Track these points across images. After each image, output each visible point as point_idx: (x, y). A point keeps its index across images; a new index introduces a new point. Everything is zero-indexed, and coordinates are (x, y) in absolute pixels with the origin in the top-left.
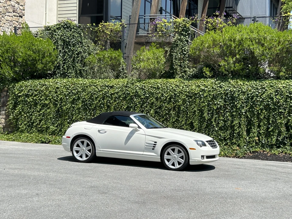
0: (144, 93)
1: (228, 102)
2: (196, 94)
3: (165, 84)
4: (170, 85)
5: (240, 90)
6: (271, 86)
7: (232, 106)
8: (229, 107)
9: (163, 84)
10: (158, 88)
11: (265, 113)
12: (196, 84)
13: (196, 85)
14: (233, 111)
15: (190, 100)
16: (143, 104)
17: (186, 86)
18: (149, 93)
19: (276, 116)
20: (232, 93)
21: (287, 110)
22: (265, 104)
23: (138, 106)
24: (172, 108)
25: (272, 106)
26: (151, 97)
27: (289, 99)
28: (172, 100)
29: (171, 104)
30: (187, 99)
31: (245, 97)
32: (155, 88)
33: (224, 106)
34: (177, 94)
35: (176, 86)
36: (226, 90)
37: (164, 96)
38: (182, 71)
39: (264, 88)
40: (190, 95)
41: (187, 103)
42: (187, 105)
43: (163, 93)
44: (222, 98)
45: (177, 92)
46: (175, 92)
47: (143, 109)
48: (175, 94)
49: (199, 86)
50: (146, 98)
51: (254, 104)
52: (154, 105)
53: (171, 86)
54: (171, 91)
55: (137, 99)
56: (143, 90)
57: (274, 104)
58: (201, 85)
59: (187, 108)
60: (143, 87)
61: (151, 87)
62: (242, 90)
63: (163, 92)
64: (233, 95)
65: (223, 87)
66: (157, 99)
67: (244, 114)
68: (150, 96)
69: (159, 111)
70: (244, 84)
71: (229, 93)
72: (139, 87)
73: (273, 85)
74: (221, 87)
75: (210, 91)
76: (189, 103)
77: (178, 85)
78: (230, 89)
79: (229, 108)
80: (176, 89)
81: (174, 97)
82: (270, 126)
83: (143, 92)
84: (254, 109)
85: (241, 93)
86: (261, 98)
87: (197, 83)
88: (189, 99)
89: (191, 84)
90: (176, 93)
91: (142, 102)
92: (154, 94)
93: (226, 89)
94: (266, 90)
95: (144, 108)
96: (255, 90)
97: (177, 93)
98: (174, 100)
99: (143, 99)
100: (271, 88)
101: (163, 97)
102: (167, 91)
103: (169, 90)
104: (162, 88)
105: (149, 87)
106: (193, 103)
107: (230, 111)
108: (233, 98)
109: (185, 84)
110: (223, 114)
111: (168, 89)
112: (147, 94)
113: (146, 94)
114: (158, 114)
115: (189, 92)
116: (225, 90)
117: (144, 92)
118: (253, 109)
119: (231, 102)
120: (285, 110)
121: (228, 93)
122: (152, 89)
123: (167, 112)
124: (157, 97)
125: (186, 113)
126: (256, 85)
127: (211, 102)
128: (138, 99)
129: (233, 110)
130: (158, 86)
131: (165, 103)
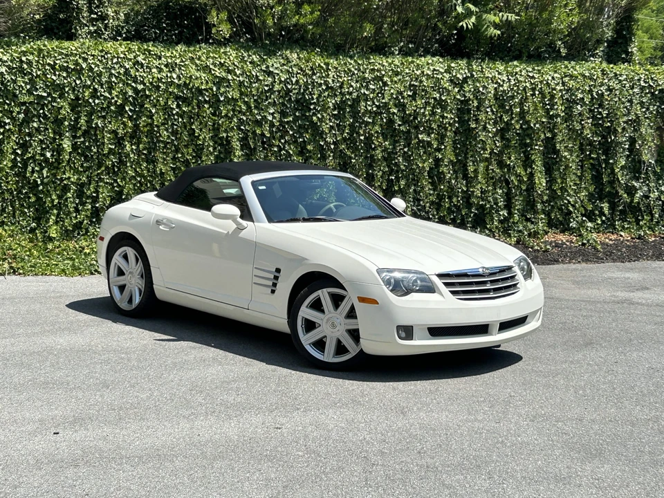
0: (28, 87)
1: (291, 115)
2: (200, 92)
3: (99, 58)
4: (116, 63)
5: (322, 82)
6: (397, 74)
7: (300, 126)
8: (292, 129)
9: (93, 59)
10: (79, 71)
11: (382, 144)
12: (198, 62)
13: (197, 66)
14: (304, 141)
15: (184, 109)
16: (27, 121)
17: (166, 66)
18: (47, 86)
19: (408, 150)
20: (302, 90)
21: (433, 136)
22: (385, 120)
23: (10, 129)
24: (125, 134)
25: (399, 125)
26: (52, 97)
27: (438, 109)
28: (127, 108)
29: (123, 123)
30: (174, 106)
31: (333, 101)
32: (66, 69)
33: (278, 128)
34: (144, 90)
35: (134, 65)
36: (286, 82)
37: (102, 95)
38: (92, 16)
39: (380, 78)
40: (184, 93)
41: (176, 117)
42: (173, 124)
43: (96, 86)
44: (274, 104)
45: (140, 84)
46: (133, 84)
47: (28, 139)
48: (136, 90)
49: (206, 69)
50: (37, 103)
51: (357, 122)
52: (66, 123)
53: (121, 66)
54: (121, 80)
55: (6, 107)
56: (25, 74)
57: (405, 120)
58: (211, 66)
59: (174, 133)
60: (25, 66)
61: (53, 67)
62: (327, 81)
63: (96, 84)
64: (303, 94)
65: (277, 72)
66: (74, 106)
67: (332, 147)
68: (49, 95)
69: (83, 143)
70: (327, 64)
71: (295, 89)
72: (8, 67)
73: (399, 70)
74: (270, 74)
75: (241, 84)
76: (180, 120)
77: (144, 62)
78: (294, 80)
79: (291, 133)
80: (137, 74)
81: (131, 99)
82: (393, 178)
83: (26, 83)
84: (358, 133)
85: (324, 91)
86: (374, 103)
87: (199, 59)
88: (178, 106)
89: (183, 62)
90: (140, 87)
91: (22, 116)
92: (67, 89)
93: (283, 79)
94: (385, 84)
95: (30, 135)
96: (357, 82)
97: (142, 86)
98: (130, 110)
99: (24, 104)
100: (395, 79)
101: (98, 98)
102: (109, 82)
103: (116, 77)
104: (91, 69)
105: (43, 65)
106: (193, 118)
107: (296, 142)
108: (303, 104)
109: (163, 59)
110: (276, 149)
111: (111, 74)
112: (40, 87)
113: (37, 90)
114: (78, 154)
115: (179, 86)
116: (281, 82)
117: (29, 84)
118: (355, 135)
119: (297, 114)
120: (429, 135)
121: (290, 91)
122: (55, 75)
123: (110, 146)
124: (77, 98)
125: (173, 148)
126: (359, 70)
127: (244, 115)
128: (8, 105)
129: (303, 137)
130: (77, 64)
131: (104, 117)
